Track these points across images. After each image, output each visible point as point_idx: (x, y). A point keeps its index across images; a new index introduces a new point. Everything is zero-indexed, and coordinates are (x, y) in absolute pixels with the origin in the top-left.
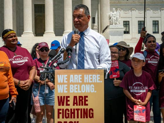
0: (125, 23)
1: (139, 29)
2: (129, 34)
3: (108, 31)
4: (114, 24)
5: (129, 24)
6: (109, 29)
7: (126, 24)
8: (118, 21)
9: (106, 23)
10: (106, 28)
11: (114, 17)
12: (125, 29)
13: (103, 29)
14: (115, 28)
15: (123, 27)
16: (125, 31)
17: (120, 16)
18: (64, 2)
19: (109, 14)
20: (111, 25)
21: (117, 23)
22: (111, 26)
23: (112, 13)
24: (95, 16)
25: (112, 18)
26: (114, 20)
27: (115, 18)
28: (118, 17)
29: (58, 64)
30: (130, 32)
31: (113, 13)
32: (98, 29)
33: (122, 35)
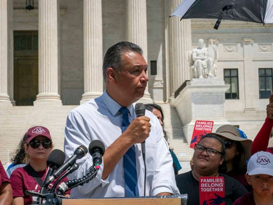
0: (228, 74)
1: (261, 87)
2: (238, 98)
3: (186, 92)
4: (201, 77)
5: (237, 77)
6: (190, 87)
7: (231, 75)
8: (212, 68)
9: (183, 73)
10: (184, 85)
11: (202, 60)
12: (229, 88)
13: (176, 88)
14: (205, 85)
15: (224, 82)
16: (228, 92)
17: (215, 58)
19: (190, 52)
20: (194, 79)
21: (210, 74)
22: (194, 82)
23: (196, 50)
24: (157, 56)
25: (198, 62)
26: (201, 68)
27: (204, 63)
28: (211, 59)
29: (71, 186)
30: (241, 94)
31: (199, 51)
32: (164, 89)
33: (222, 102)
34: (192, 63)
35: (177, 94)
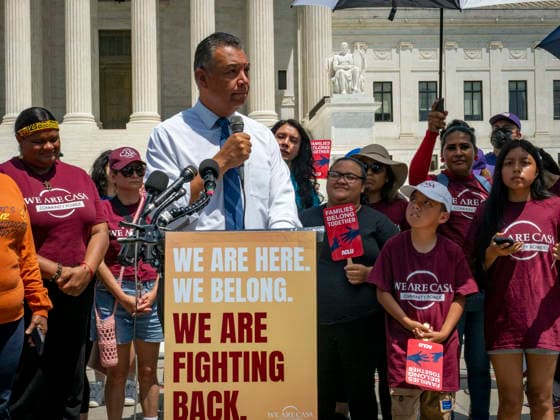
0: (379, 89)
1: (421, 106)
2: (392, 121)
3: (325, 111)
4: (344, 92)
5: (391, 92)
6: (328, 106)
7: (383, 90)
8: (358, 80)
9: (321, 86)
10: (322, 103)
11: (346, 70)
12: (379, 107)
13: (310, 109)
14: (349, 102)
15: (373, 99)
16: (379, 112)
17: (363, 68)
18: (192, 24)
19: (330, 60)
20: (335, 95)
21: (356, 88)
22: (335, 98)
23: (337, 56)
24: (287, 66)
25: (340, 73)
26: (344, 80)
27: (348, 73)
28: (358, 69)
30: (396, 116)
31: (342, 58)
32: (296, 107)
33: (371, 126)
34: (333, 74)
35: (312, 114)
